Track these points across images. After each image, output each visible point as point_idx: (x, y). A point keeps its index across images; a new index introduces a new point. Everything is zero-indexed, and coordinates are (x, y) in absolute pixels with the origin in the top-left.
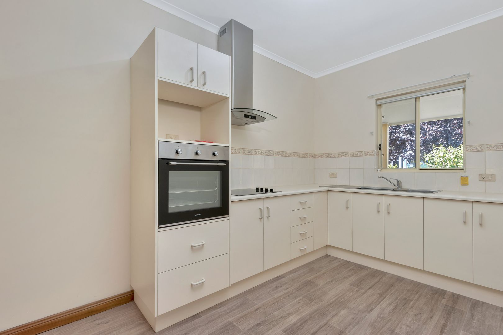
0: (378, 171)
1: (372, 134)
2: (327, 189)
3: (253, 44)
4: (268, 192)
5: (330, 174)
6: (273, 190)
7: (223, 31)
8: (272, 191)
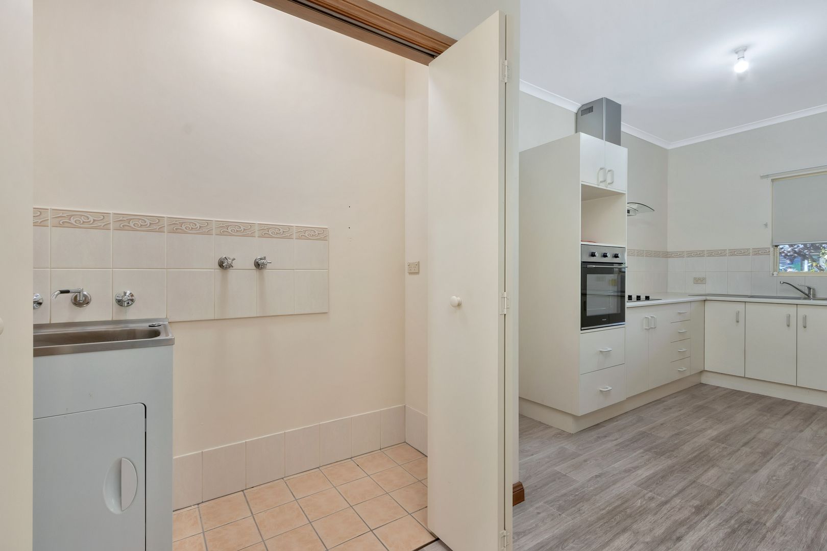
0: (775, 275)
1: (766, 225)
2: (704, 298)
3: (622, 123)
4: (640, 300)
5: (695, 279)
6: (650, 298)
7: (587, 109)
8: (647, 298)
